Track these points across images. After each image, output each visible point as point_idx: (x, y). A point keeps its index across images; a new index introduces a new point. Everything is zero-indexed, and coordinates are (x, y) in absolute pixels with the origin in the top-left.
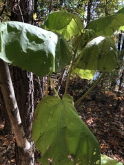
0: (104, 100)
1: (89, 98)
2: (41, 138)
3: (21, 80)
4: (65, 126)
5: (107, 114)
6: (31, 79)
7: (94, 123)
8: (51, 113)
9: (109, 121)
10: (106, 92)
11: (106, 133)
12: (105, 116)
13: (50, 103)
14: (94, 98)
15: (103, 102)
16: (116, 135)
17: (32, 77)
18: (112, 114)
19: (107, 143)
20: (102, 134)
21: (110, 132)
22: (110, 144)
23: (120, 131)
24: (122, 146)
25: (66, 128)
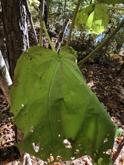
0: (108, 63)
1: (92, 61)
2: (23, 113)
3: (12, 32)
4: (60, 97)
5: (109, 78)
6: (25, 32)
7: (95, 86)
8: (39, 74)
9: (110, 85)
10: (111, 55)
11: (106, 97)
12: (107, 80)
13: (38, 58)
14: (97, 62)
15: (106, 66)
16: (116, 99)
17: (26, 29)
18: (114, 78)
19: (105, 105)
20: (101, 97)
21: (110, 96)
22: (109, 107)
23: (120, 95)
24: (120, 109)
25: (62, 99)
